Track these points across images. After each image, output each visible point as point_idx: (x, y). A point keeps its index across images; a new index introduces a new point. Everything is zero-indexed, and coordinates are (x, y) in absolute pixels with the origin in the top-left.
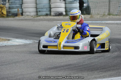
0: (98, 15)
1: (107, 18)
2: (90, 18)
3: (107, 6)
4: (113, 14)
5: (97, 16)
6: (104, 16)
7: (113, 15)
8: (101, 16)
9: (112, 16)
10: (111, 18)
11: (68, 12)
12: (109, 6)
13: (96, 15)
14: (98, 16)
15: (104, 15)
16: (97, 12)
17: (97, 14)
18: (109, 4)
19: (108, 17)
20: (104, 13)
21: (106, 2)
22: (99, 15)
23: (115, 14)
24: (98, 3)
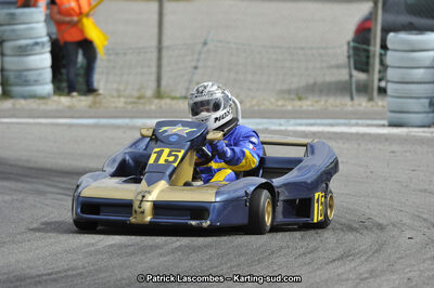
0: (119, 96)
1: (153, 107)
2: (90, 107)
3: (149, 66)
4: (173, 95)
5: (116, 100)
6: (142, 101)
7: (173, 98)
8: (130, 100)
9: (168, 101)
10: (164, 107)
11: (11, 85)
12: (159, 67)
13: (112, 97)
14: (120, 103)
15: (139, 98)
16: (115, 86)
17: (115, 94)
18: (160, 59)
19: (155, 105)
20: (139, 90)
21: (146, 52)
22: (124, 97)
23: (178, 95)
24: (117, 54)
